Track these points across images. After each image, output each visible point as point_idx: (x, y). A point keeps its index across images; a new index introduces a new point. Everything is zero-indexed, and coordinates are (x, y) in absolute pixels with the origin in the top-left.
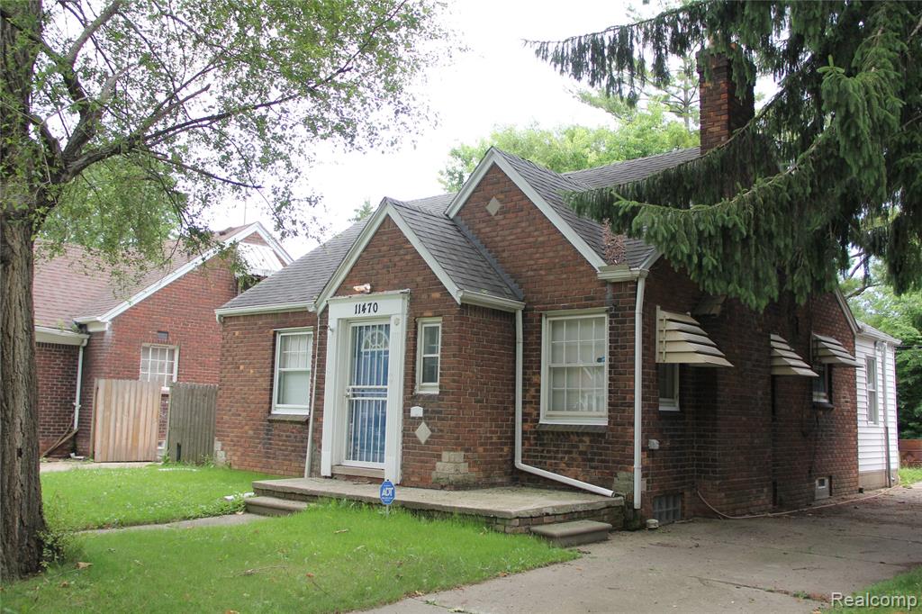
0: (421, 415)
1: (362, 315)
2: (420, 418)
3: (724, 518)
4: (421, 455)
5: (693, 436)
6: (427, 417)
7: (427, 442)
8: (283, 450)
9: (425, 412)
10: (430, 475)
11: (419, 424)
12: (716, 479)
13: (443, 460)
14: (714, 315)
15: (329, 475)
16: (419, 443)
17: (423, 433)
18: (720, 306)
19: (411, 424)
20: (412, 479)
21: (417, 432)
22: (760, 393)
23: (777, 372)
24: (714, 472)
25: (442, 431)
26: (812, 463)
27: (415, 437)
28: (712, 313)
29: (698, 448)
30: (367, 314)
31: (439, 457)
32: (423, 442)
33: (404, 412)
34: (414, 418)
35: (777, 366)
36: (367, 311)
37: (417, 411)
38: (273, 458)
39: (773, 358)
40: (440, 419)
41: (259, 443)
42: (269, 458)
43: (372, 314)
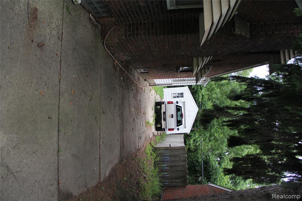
3: (103, 43)
5: (152, 19)
12: (126, 37)
14: (234, 30)
18: (240, 33)
22: (183, 53)
23: (195, 59)
24: (130, 35)
26: (152, 68)
28: (236, 28)
29: (144, 23)
35: (198, 59)
39: (203, 57)
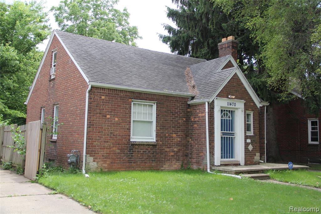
0: (250, 142)
1: (230, 106)
2: (250, 143)
4: (250, 155)
6: (252, 143)
7: (252, 150)
8: (141, 158)
9: (251, 141)
10: (253, 161)
11: (249, 145)
13: (256, 155)
15: (220, 165)
16: (249, 151)
17: (250, 147)
19: (247, 145)
20: (248, 163)
21: (249, 147)
25: (256, 147)
27: (248, 149)
30: (232, 106)
31: (255, 155)
32: (251, 150)
33: (245, 141)
34: (248, 143)
36: (232, 105)
37: (249, 141)
38: (134, 163)
40: (255, 143)
41: (124, 156)
42: (131, 163)
43: (234, 106)
